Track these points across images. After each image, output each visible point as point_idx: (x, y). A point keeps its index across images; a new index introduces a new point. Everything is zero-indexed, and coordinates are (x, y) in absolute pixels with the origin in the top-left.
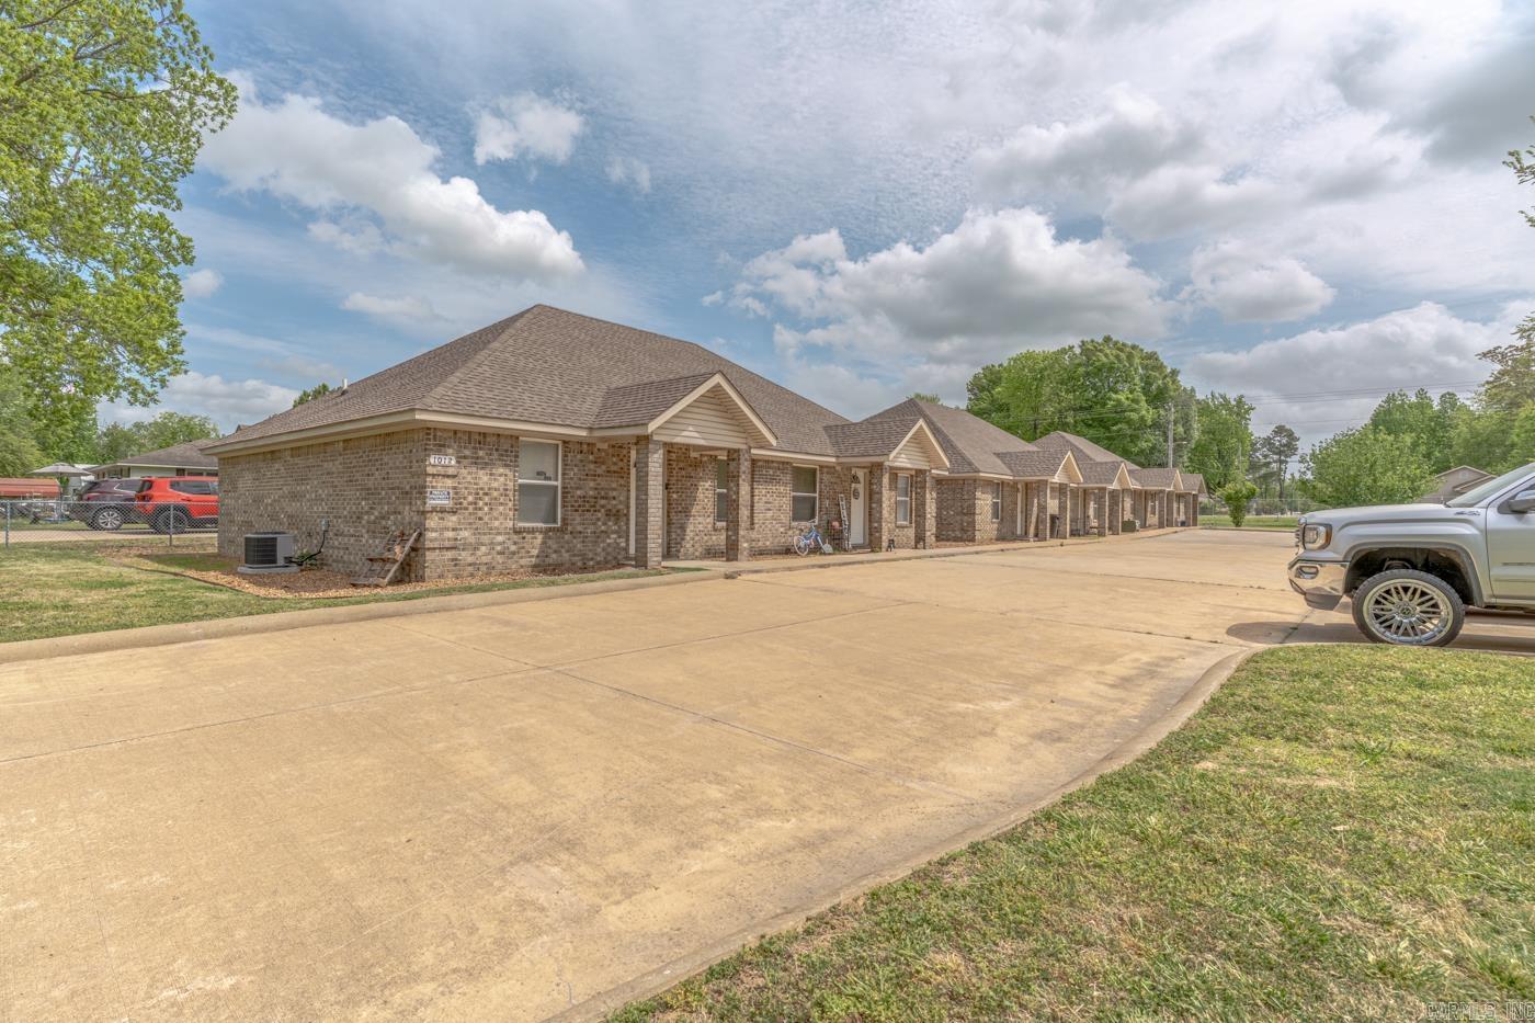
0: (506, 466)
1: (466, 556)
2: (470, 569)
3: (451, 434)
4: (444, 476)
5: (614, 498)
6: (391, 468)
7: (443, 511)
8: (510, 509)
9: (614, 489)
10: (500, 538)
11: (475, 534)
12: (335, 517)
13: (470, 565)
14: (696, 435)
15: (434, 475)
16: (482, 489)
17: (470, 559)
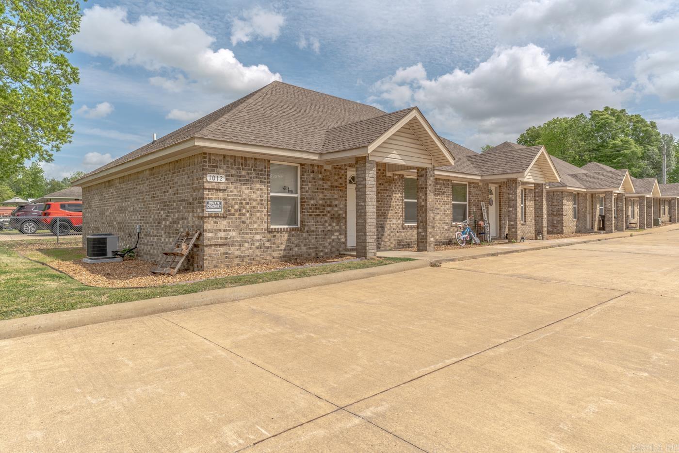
0: (261, 182)
1: (234, 251)
2: (237, 260)
3: (221, 158)
4: (217, 190)
5: (336, 206)
6: (179, 186)
7: (216, 216)
8: (265, 215)
9: (336, 199)
10: (258, 237)
11: (240, 234)
12: (145, 223)
13: (237, 257)
14: (398, 157)
15: (209, 189)
16: (244, 200)
17: (237, 253)
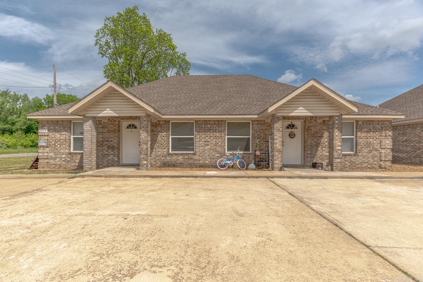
0: (66, 131)
1: (52, 162)
2: (53, 166)
3: (46, 122)
4: (44, 135)
7: (43, 147)
8: (67, 146)
10: (64, 156)
11: (55, 154)
13: (53, 164)
15: (41, 136)
16: (57, 139)
17: (53, 163)
